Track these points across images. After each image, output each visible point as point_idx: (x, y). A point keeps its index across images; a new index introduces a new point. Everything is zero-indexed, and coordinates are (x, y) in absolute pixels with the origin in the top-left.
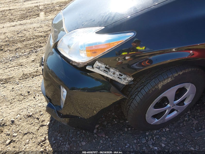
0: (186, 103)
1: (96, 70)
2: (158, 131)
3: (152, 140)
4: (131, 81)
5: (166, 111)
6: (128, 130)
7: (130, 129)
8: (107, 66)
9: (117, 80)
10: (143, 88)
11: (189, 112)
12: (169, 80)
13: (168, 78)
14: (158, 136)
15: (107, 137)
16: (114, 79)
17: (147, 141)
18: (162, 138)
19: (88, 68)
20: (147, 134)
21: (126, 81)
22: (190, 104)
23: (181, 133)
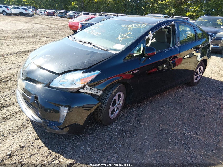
0: (121, 104)
1: (85, 91)
2: (113, 123)
3: (113, 127)
4: (102, 93)
5: (115, 109)
6: (99, 128)
7: (99, 127)
8: (91, 88)
9: (96, 94)
10: (105, 100)
11: (122, 112)
12: (116, 90)
13: (115, 89)
14: (114, 125)
15: (90, 135)
16: (94, 93)
17: (111, 129)
18: (117, 125)
19: (80, 91)
20: (109, 126)
21: (100, 94)
22: (123, 104)
23: (123, 121)
